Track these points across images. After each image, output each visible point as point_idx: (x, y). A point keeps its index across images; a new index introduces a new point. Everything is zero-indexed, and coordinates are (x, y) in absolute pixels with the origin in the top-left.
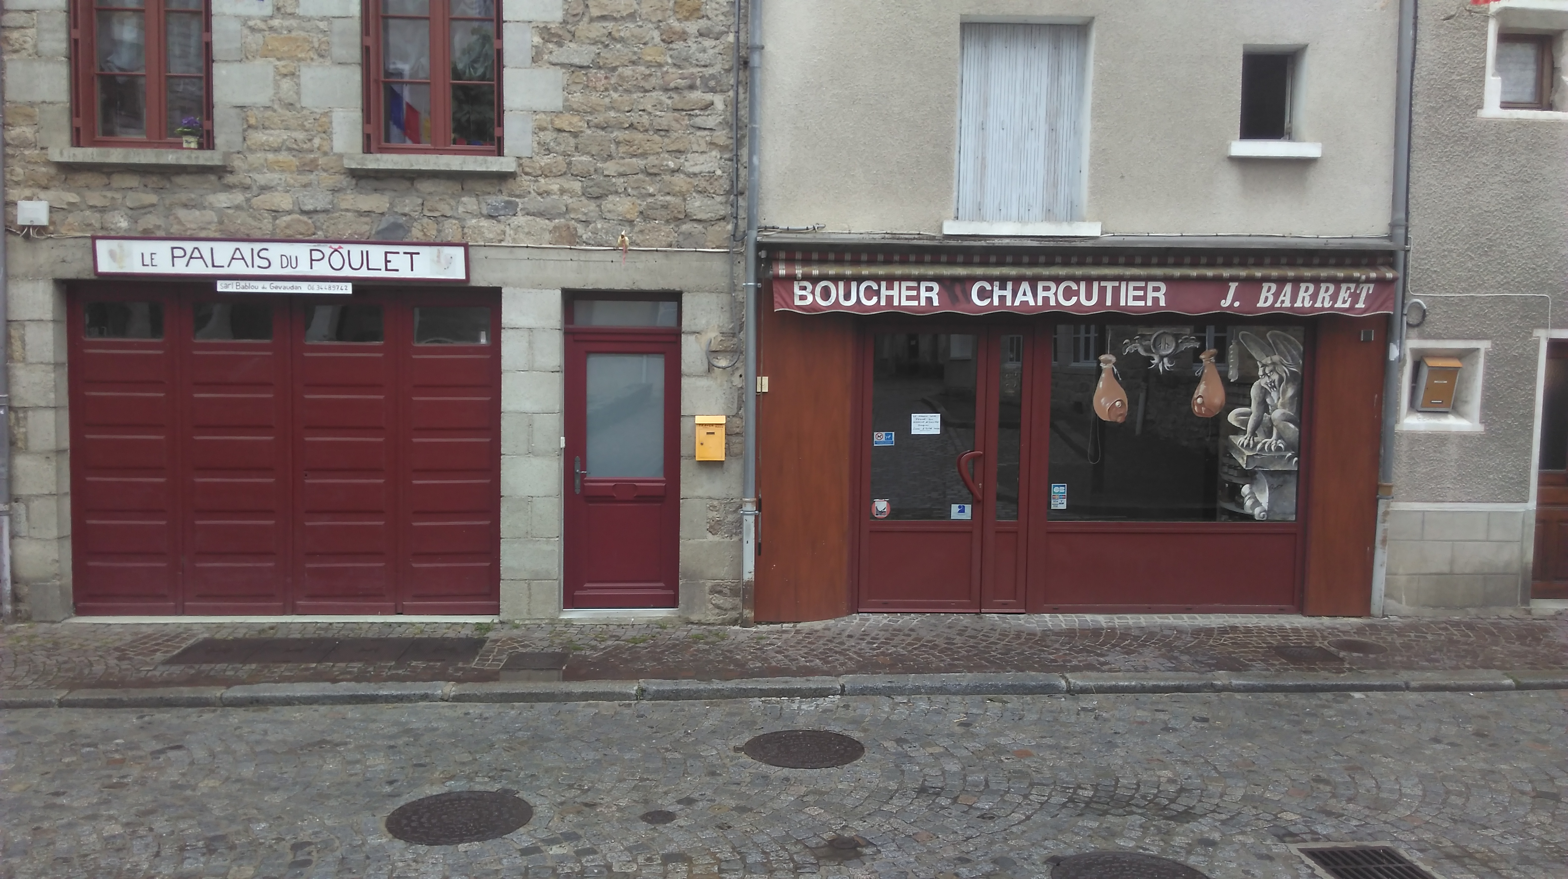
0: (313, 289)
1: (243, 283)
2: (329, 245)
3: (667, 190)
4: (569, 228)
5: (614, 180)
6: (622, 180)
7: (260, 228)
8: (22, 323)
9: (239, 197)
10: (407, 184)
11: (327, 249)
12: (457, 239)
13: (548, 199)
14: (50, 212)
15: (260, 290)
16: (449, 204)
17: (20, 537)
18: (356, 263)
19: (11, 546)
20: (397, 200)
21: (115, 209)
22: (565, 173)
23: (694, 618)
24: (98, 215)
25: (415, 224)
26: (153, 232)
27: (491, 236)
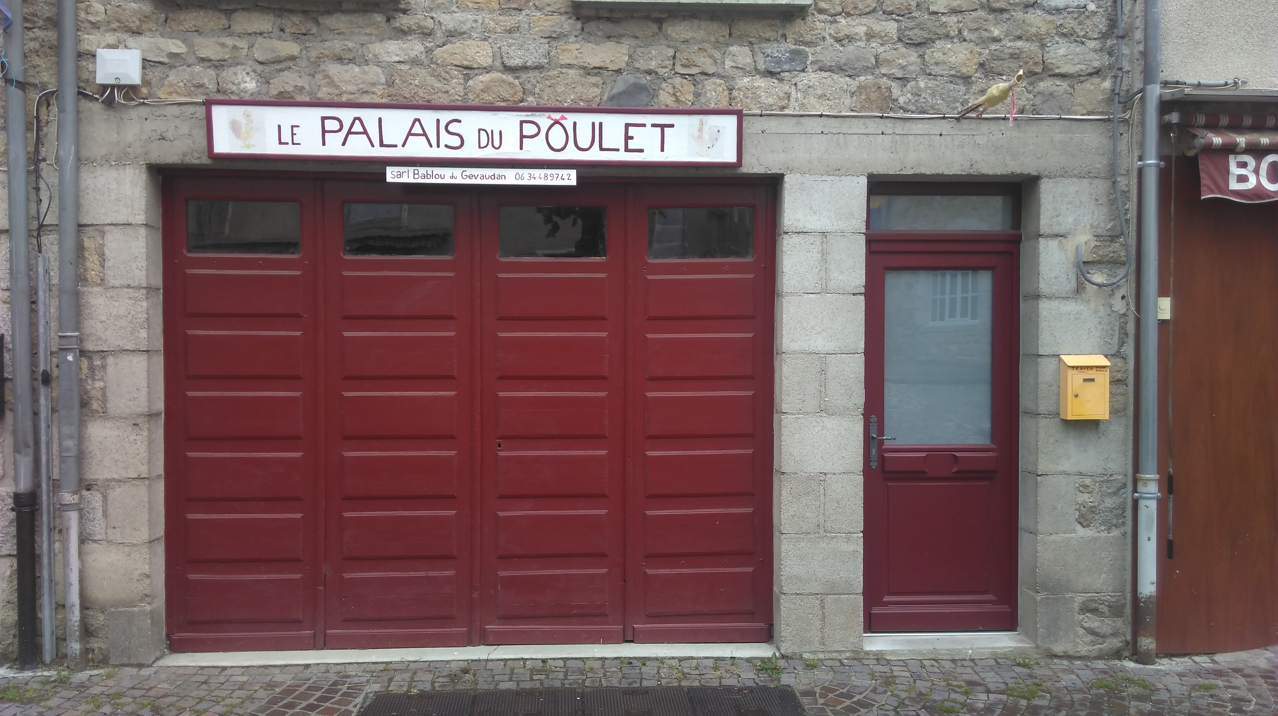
0: (522, 178)
1: (422, 170)
2: (547, 114)
3: (1018, 33)
4: (879, 88)
5: (944, 19)
6: (956, 19)
7: (447, 92)
8: (100, 229)
9: (415, 47)
10: (654, 27)
11: (544, 120)
12: (724, 104)
13: (850, 48)
14: (144, 68)
15: (447, 181)
16: (711, 57)
17: (95, 541)
18: (584, 142)
19: (80, 554)
20: (639, 51)
21: (237, 64)
22: (874, 10)
23: (1058, 648)
24: (212, 72)
25: (664, 85)
26: (292, 97)
27: (770, 101)
